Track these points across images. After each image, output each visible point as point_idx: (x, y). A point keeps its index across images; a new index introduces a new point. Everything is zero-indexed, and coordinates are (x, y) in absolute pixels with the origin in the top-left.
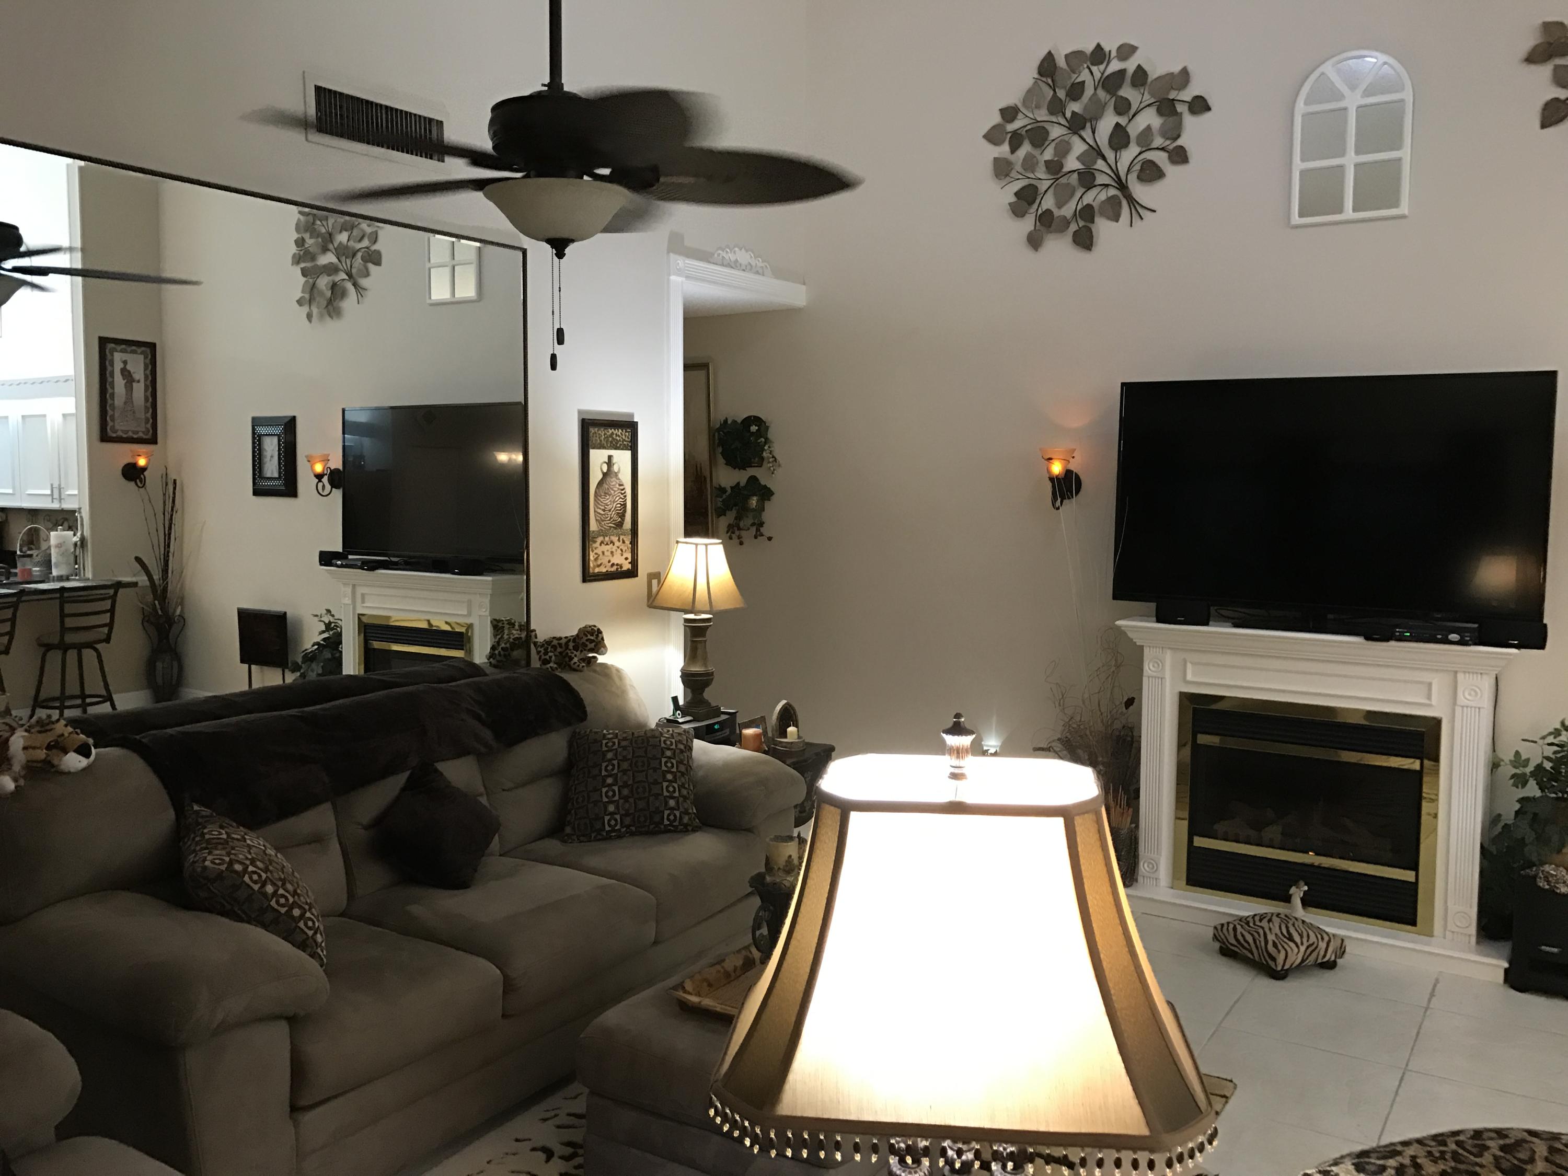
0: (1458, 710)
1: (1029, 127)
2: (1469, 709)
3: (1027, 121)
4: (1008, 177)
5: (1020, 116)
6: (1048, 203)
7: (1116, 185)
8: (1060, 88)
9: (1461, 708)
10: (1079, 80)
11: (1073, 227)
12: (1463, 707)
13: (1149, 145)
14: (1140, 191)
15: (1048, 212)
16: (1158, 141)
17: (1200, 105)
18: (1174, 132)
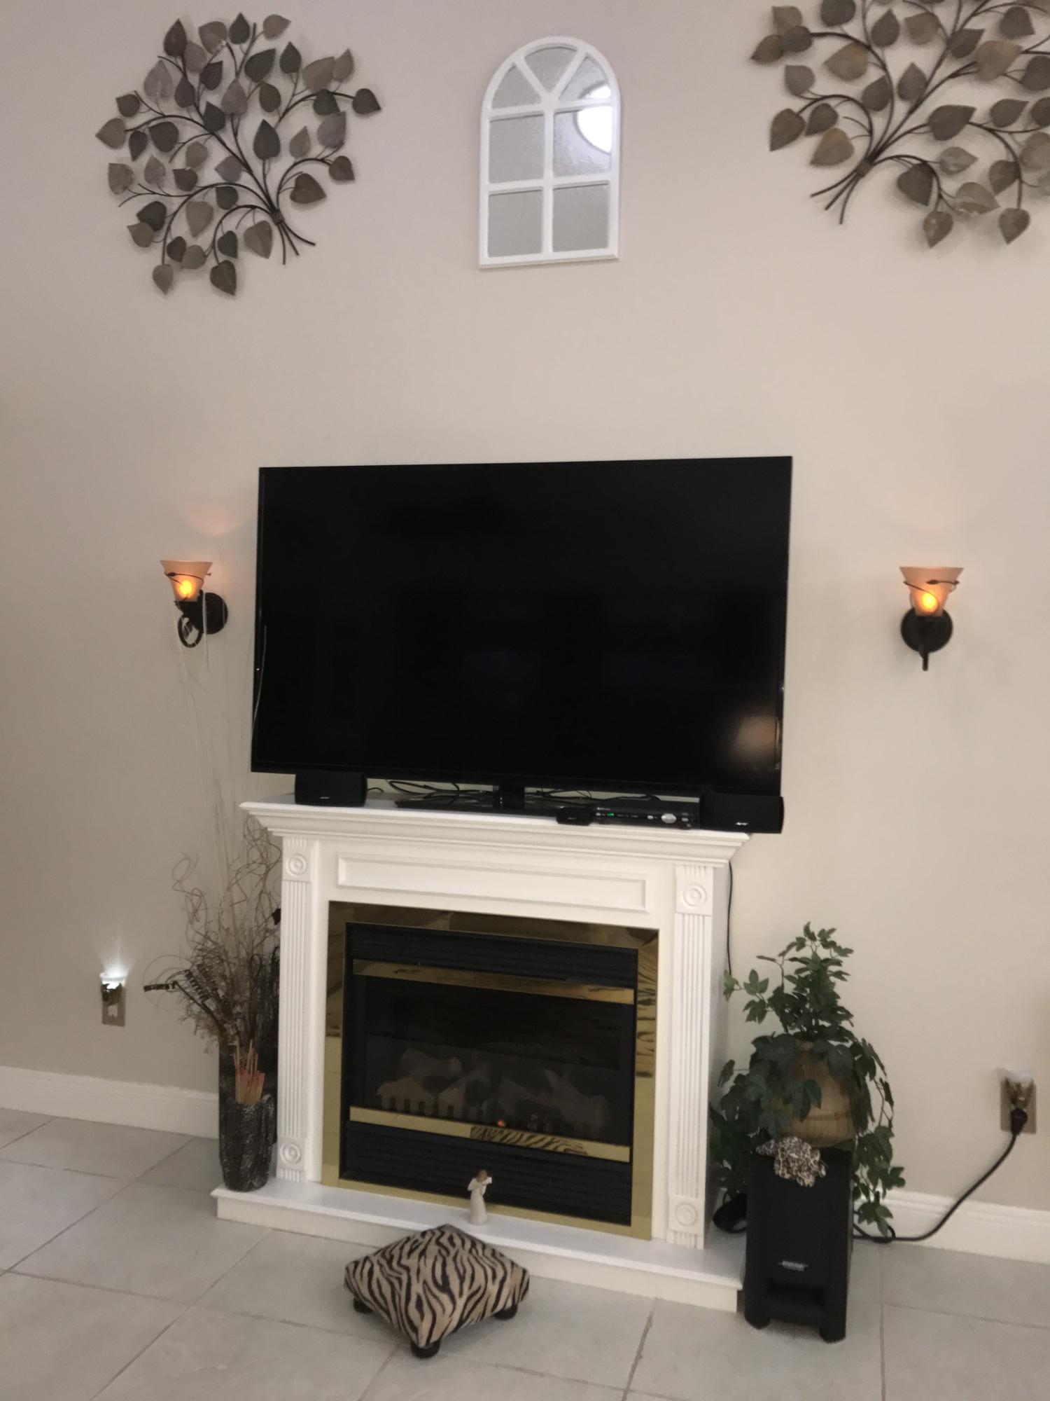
0: (678, 918)
1: (154, 123)
2: (691, 917)
3: (151, 115)
4: (127, 191)
5: (143, 108)
6: (180, 228)
7: (265, 208)
8: (193, 71)
9: (680, 916)
10: (215, 60)
11: (211, 263)
12: (683, 914)
13: (305, 154)
14: (295, 216)
15: (179, 241)
16: (317, 150)
17: (367, 103)
18: (335, 137)
